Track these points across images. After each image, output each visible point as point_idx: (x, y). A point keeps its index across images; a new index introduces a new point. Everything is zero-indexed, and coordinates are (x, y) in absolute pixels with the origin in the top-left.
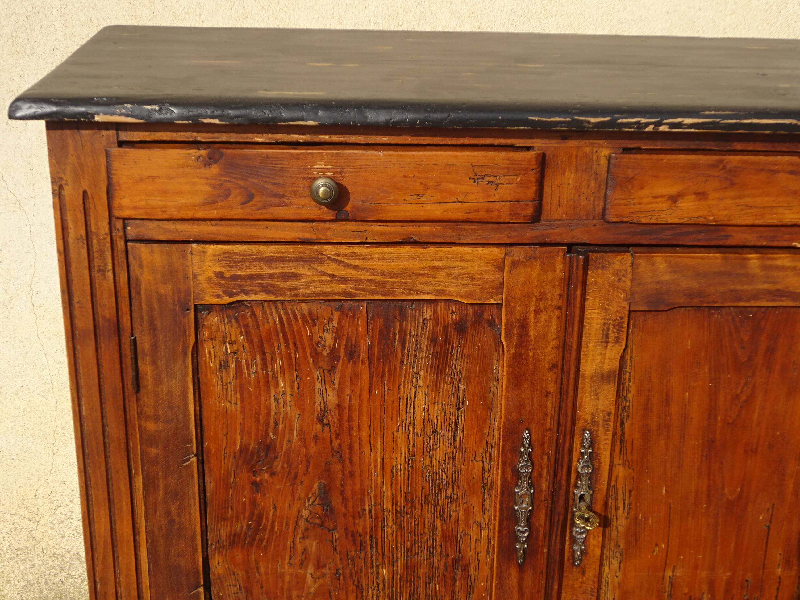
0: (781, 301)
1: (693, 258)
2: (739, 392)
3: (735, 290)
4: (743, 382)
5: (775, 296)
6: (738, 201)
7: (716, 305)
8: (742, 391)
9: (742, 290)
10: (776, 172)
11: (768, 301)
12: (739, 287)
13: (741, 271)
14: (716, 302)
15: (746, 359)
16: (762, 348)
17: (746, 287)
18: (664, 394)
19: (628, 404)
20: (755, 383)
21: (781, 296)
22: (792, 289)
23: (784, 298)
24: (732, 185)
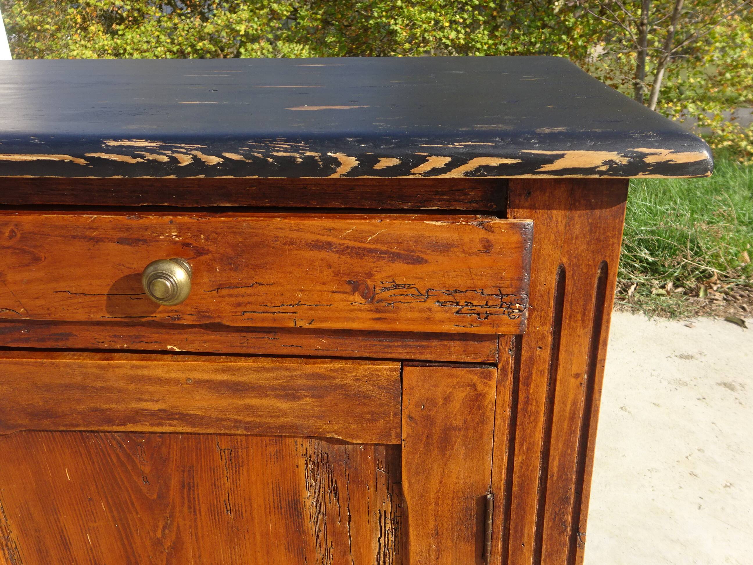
0: (170, 425)
1: (22, 364)
2: (159, 535)
3: (101, 410)
4: (161, 525)
5: (161, 418)
6: (54, 285)
7: (78, 429)
8: (163, 536)
9: (109, 410)
10: (97, 240)
11: (152, 425)
12: (105, 406)
13: (99, 384)
14: (77, 425)
15: (155, 496)
16: (174, 483)
17: (114, 406)
18: (58, 536)
19: (14, 545)
20: (178, 527)
21: (169, 419)
22: (182, 410)
23: (176, 422)
24: (36, 259)
